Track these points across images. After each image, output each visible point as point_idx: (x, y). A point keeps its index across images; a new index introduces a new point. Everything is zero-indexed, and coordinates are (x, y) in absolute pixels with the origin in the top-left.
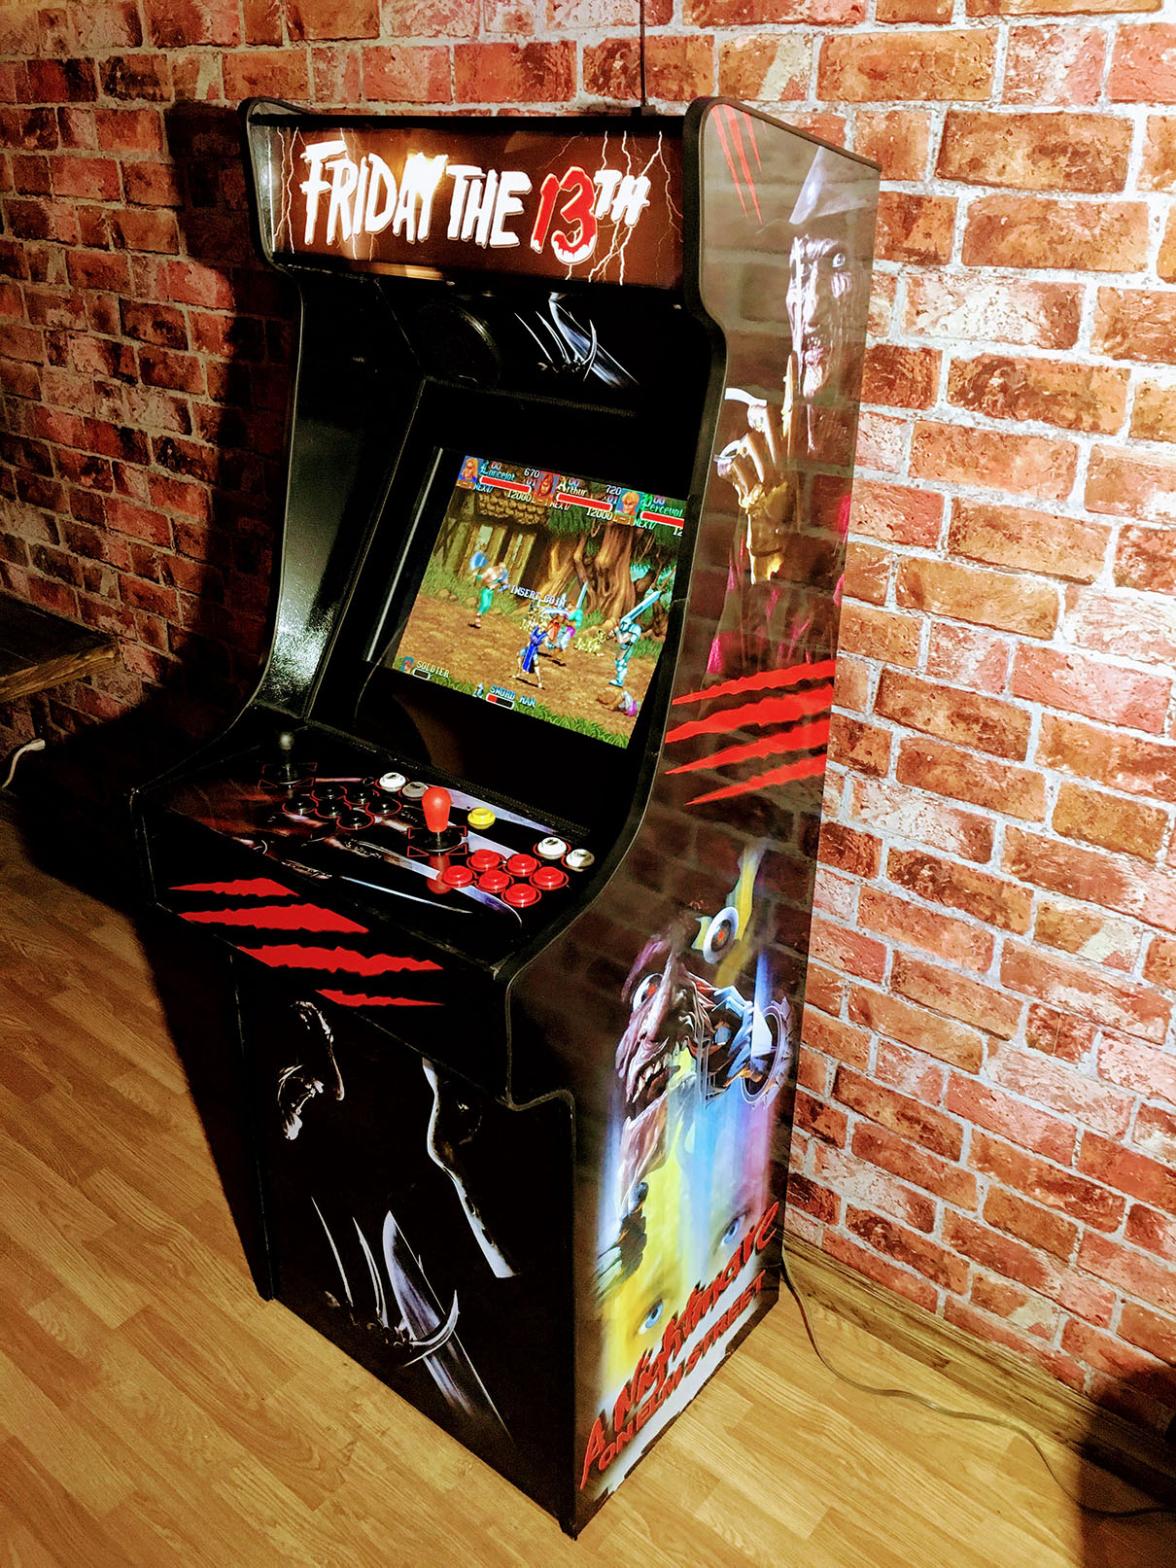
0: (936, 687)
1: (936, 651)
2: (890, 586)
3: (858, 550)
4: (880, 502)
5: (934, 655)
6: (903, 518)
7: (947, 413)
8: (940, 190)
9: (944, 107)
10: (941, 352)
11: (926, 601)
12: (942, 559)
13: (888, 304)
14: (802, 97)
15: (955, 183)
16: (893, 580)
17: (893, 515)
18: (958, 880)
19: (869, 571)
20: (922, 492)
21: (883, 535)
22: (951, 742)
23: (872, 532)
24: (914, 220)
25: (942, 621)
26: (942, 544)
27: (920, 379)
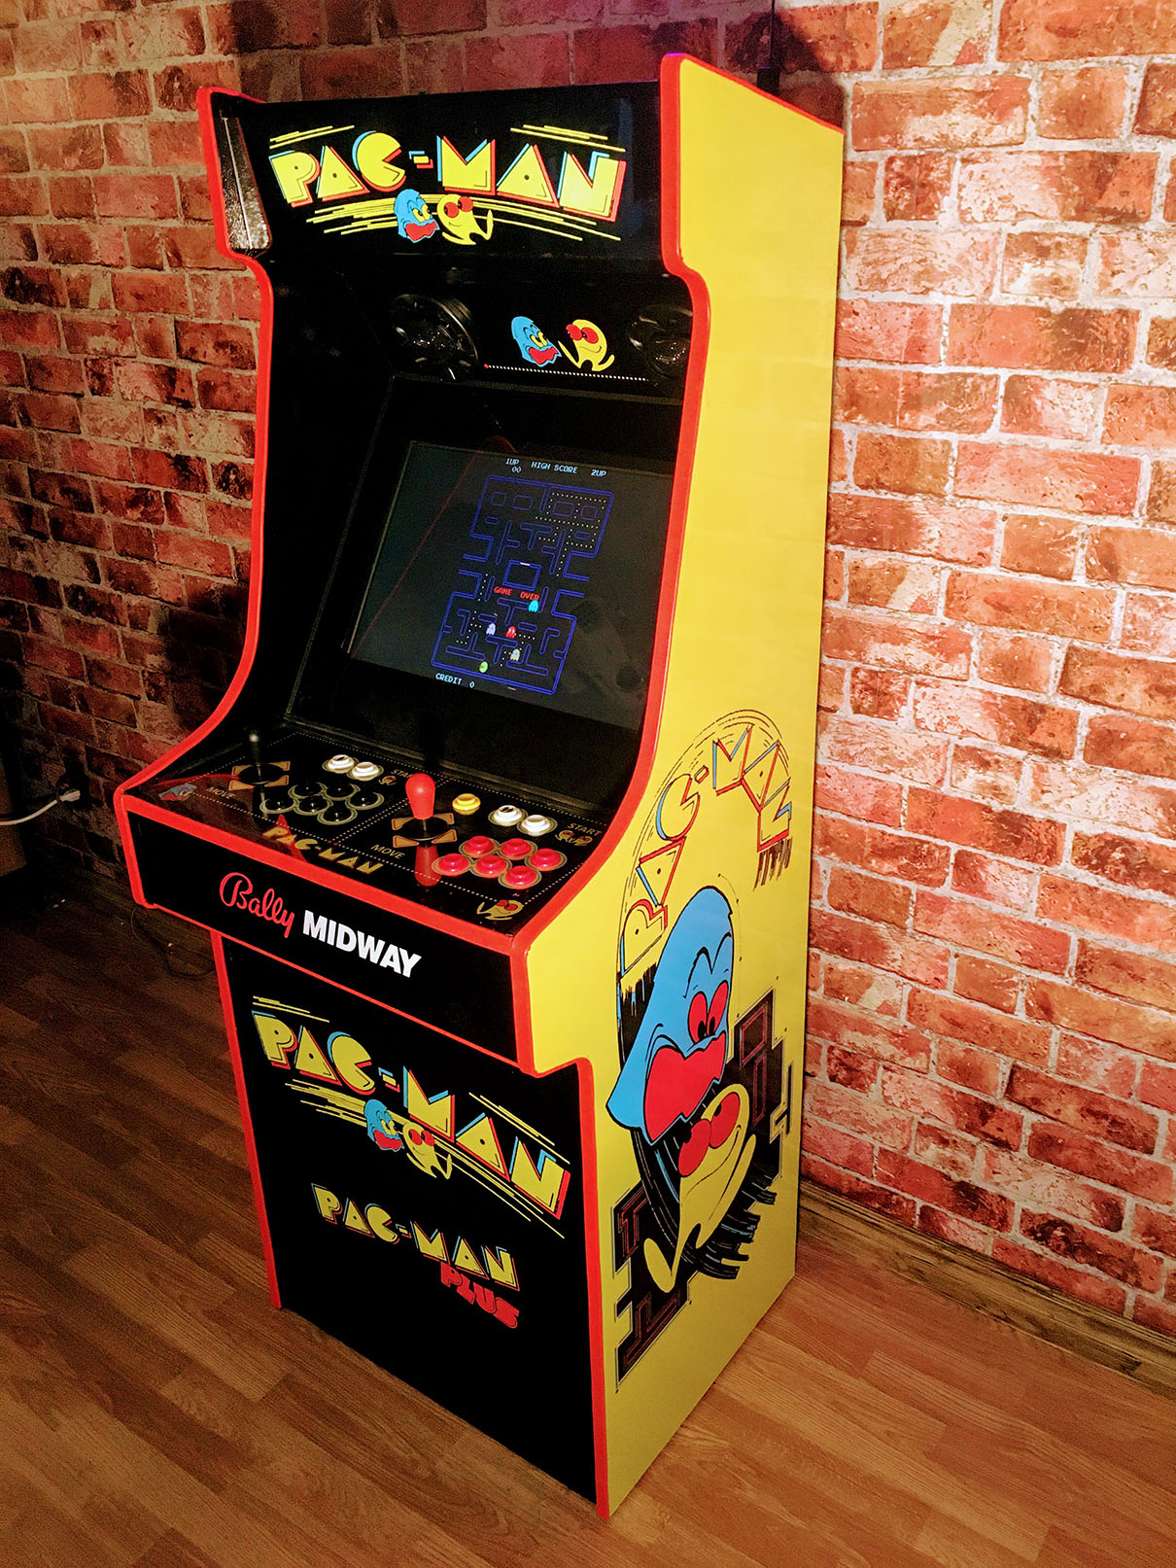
0: (1132, 661)
1: (1132, 623)
2: (1079, 560)
3: (1041, 524)
4: (1068, 473)
5: (1130, 627)
6: (1095, 487)
7: (1146, 374)
8: (1140, 145)
9: (1143, 62)
10: (1138, 312)
11: (1120, 572)
12: (1140, 527)
13: (1078, 267)
14: (980, 59)
15: (1156, 139)
16: (1081, 553)
17: (1082, 484)
18: (1155, 861)
19: (1054, 545)
20: (1115, 458)
21: (1070, 507)
22: (1148, 716)
23: (1058, 504)
24: (1109, 179)
25: (1139, 591)
26: (1140, 511)
27: (1115, 341)
